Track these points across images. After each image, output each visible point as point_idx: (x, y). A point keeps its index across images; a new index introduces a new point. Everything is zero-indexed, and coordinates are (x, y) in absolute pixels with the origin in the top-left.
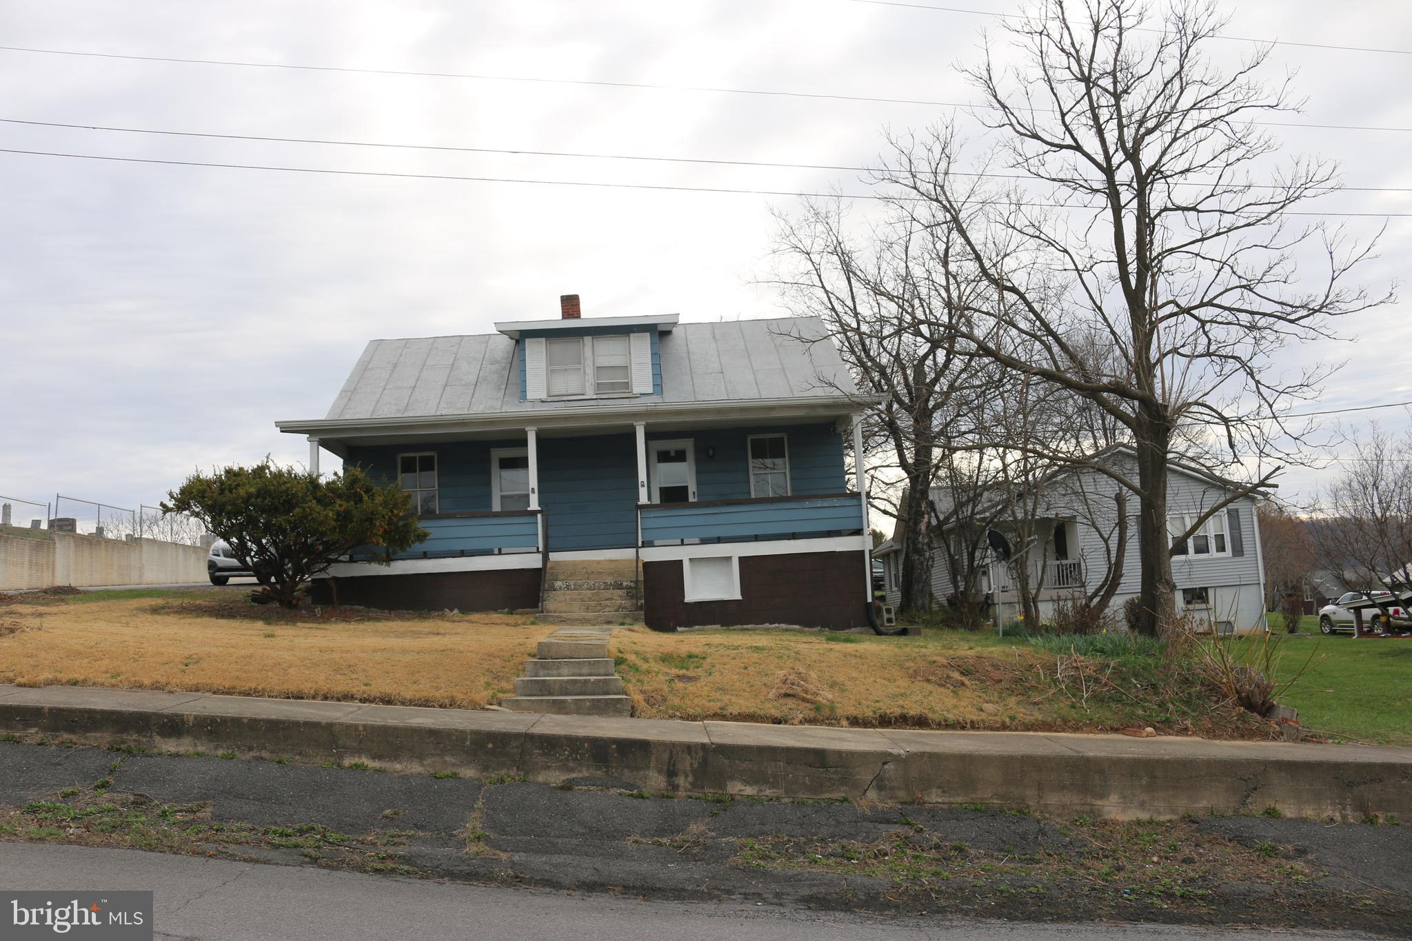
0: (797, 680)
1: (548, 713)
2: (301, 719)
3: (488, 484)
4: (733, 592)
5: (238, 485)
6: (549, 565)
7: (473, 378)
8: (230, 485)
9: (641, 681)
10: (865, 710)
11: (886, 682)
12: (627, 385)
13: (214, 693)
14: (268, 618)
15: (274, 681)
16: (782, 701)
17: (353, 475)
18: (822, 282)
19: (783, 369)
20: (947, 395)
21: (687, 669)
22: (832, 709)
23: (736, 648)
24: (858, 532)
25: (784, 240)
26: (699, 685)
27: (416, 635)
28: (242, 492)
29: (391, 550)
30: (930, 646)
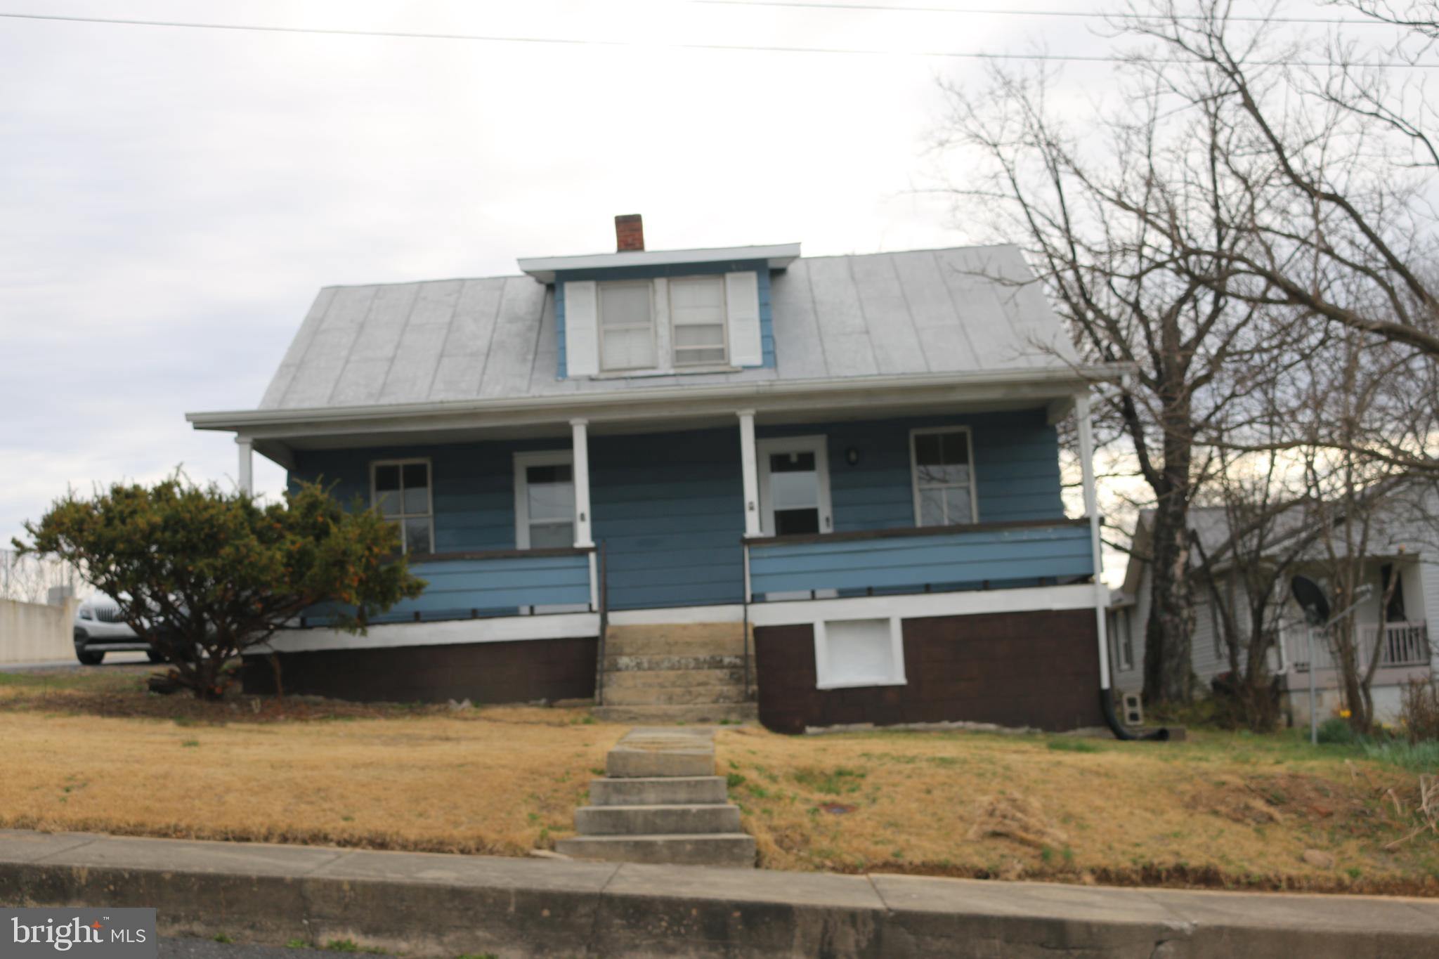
0: (1011, 811)
1: (628, 860)
2: (253, 873)
3: (510, 507)
4: (896, 675)
5: (133, 513)
6: (609, 632)
7: (482, 344)
8: (121, 512)
9: (768, 812)
10: (1120, 858)
11: (1148, 815)
12: (721, 354)
13: (113, 833)
14: (180, 716)
15: (204, 815)
16: (989, 843)
17: (312, 496)
18: (1017, 190)
19: (962, 326)
20: (1215, 363)
21: (838, 793)
22: (1068, 857)
23: (911, 760)
24: (1085, 579)
25: (957, 126)
26: (858, 818)
27: (413, 740)
28: (141, 521)
29: (367, 609)
30: (1213, 757)
